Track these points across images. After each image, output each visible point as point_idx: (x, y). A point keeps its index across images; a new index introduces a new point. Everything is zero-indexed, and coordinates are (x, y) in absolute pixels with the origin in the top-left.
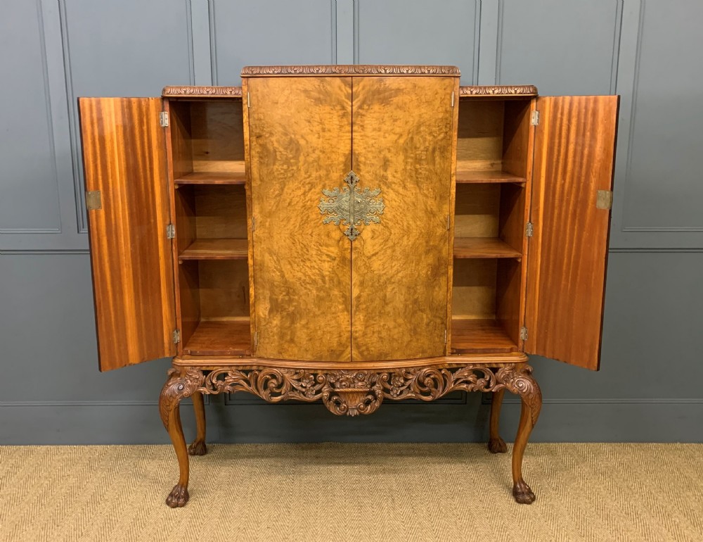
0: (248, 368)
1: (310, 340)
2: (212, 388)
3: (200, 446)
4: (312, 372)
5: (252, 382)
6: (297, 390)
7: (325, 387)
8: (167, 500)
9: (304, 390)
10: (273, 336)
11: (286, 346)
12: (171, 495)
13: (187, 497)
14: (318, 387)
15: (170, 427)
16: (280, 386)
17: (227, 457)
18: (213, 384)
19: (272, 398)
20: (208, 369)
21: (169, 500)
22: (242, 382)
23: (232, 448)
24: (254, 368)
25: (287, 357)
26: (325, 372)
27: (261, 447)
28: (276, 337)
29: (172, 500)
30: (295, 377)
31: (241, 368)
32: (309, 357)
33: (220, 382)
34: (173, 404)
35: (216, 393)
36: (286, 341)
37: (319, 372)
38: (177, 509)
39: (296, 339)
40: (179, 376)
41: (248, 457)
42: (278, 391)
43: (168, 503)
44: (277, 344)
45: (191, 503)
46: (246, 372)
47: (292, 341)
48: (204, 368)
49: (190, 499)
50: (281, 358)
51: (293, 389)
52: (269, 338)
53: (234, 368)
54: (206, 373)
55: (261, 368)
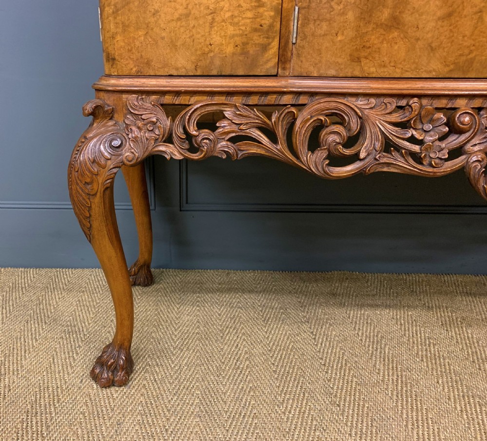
0: (271, 99)
1: (450, 15)
2: (186, 146)
3: (143, 272)
4: (443, 103)
5: (280, 132)
6: (398, 148)
7: (476, 141)
8: (93, 372)
9: (416, 148)
10: (343, 14)
11: (374, 39)
12: (100, 362)
13: (129, 367)
14: (454, 141)
15: (95, 232)
16: (352, 141)
17: (185, 289)
18: (189, 137)
19: (332, 169)
20: (178, 101)
21: (97, 371)
22: (257, 134)
23: (192, 276)
24: (286, 99)
25: (373, 70)
26: (477, 103)
27: (235, 276)
28: (350, 16)
29: (102, 373)
30: (396, 117)
31: (254, 100)
32: (436, 66)
33: (205, 132)
34: (101, 179)
35: (195, 156)
36: (379, 25)
37: (461, 103)
38: (113, 389)
39: (407, 18)
40: (111, 119)
41: (221, 291)
42: (347, 152)
43: (95, 377)
44: (351, 33)
45: (137, 378)
46: (267, 110)
47: (395, 23)
48: (168, 99)
49: (137, 367)
50: (357, 73)
51: (389, 146)
52: (330, 21)
53: (238, 100)
54: (172, 110)
55: (302, 100)
